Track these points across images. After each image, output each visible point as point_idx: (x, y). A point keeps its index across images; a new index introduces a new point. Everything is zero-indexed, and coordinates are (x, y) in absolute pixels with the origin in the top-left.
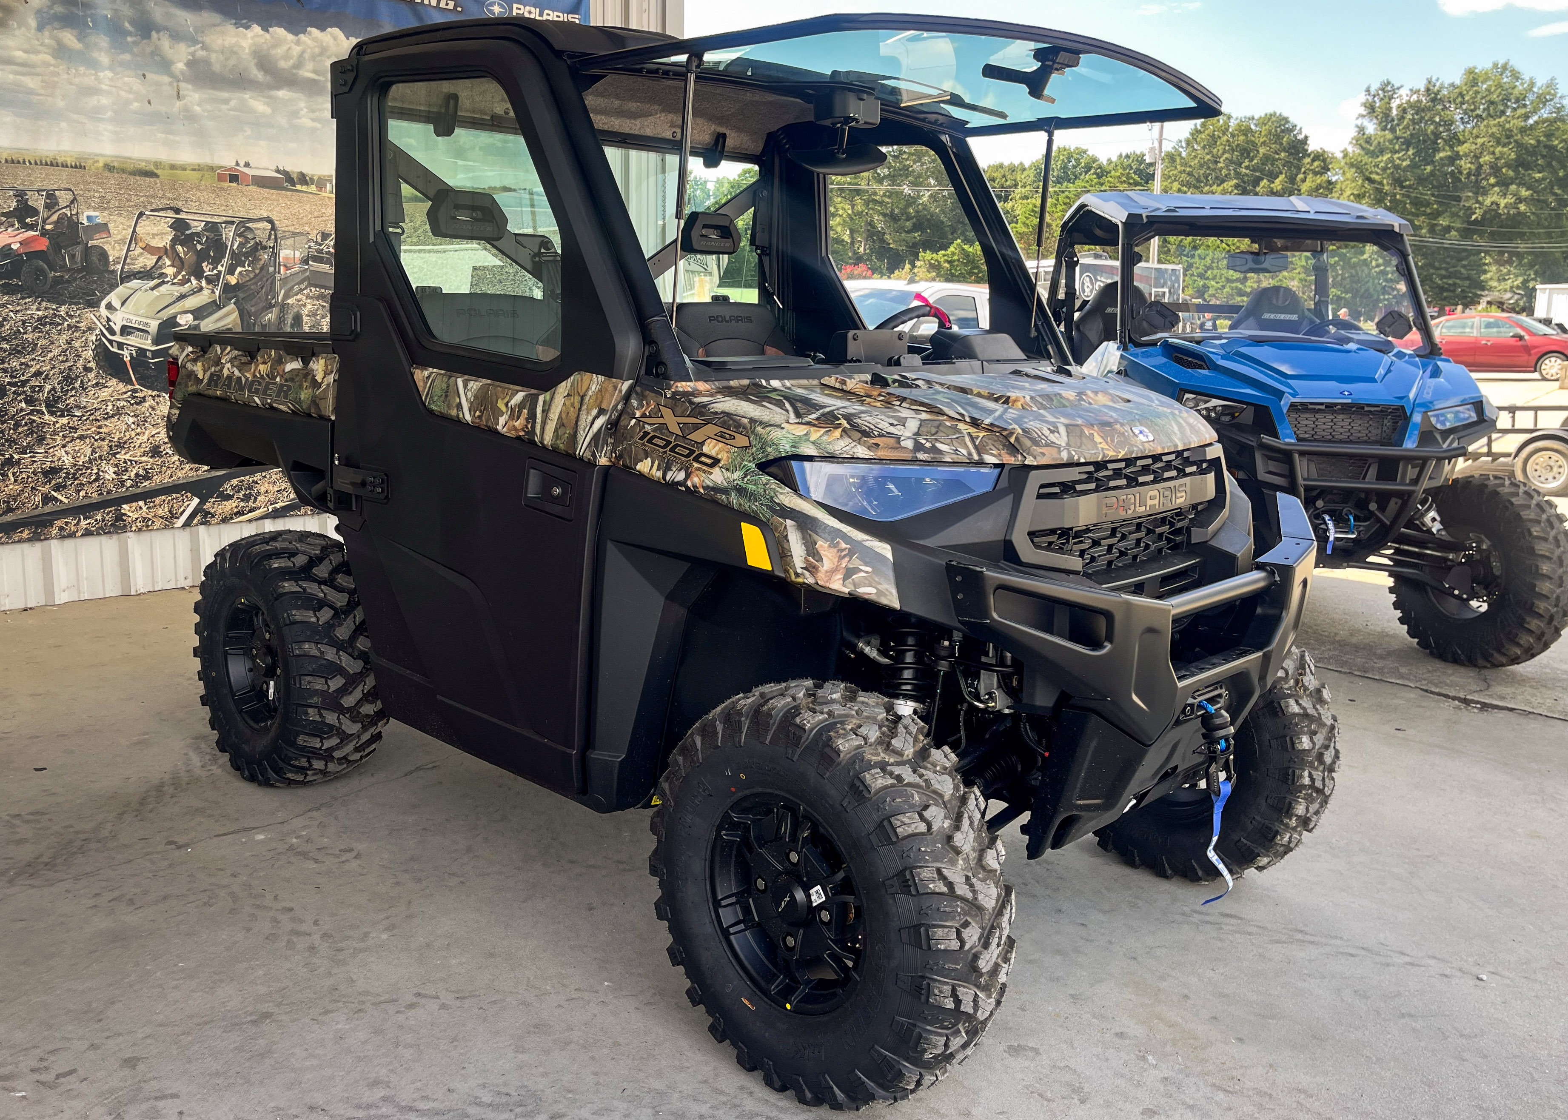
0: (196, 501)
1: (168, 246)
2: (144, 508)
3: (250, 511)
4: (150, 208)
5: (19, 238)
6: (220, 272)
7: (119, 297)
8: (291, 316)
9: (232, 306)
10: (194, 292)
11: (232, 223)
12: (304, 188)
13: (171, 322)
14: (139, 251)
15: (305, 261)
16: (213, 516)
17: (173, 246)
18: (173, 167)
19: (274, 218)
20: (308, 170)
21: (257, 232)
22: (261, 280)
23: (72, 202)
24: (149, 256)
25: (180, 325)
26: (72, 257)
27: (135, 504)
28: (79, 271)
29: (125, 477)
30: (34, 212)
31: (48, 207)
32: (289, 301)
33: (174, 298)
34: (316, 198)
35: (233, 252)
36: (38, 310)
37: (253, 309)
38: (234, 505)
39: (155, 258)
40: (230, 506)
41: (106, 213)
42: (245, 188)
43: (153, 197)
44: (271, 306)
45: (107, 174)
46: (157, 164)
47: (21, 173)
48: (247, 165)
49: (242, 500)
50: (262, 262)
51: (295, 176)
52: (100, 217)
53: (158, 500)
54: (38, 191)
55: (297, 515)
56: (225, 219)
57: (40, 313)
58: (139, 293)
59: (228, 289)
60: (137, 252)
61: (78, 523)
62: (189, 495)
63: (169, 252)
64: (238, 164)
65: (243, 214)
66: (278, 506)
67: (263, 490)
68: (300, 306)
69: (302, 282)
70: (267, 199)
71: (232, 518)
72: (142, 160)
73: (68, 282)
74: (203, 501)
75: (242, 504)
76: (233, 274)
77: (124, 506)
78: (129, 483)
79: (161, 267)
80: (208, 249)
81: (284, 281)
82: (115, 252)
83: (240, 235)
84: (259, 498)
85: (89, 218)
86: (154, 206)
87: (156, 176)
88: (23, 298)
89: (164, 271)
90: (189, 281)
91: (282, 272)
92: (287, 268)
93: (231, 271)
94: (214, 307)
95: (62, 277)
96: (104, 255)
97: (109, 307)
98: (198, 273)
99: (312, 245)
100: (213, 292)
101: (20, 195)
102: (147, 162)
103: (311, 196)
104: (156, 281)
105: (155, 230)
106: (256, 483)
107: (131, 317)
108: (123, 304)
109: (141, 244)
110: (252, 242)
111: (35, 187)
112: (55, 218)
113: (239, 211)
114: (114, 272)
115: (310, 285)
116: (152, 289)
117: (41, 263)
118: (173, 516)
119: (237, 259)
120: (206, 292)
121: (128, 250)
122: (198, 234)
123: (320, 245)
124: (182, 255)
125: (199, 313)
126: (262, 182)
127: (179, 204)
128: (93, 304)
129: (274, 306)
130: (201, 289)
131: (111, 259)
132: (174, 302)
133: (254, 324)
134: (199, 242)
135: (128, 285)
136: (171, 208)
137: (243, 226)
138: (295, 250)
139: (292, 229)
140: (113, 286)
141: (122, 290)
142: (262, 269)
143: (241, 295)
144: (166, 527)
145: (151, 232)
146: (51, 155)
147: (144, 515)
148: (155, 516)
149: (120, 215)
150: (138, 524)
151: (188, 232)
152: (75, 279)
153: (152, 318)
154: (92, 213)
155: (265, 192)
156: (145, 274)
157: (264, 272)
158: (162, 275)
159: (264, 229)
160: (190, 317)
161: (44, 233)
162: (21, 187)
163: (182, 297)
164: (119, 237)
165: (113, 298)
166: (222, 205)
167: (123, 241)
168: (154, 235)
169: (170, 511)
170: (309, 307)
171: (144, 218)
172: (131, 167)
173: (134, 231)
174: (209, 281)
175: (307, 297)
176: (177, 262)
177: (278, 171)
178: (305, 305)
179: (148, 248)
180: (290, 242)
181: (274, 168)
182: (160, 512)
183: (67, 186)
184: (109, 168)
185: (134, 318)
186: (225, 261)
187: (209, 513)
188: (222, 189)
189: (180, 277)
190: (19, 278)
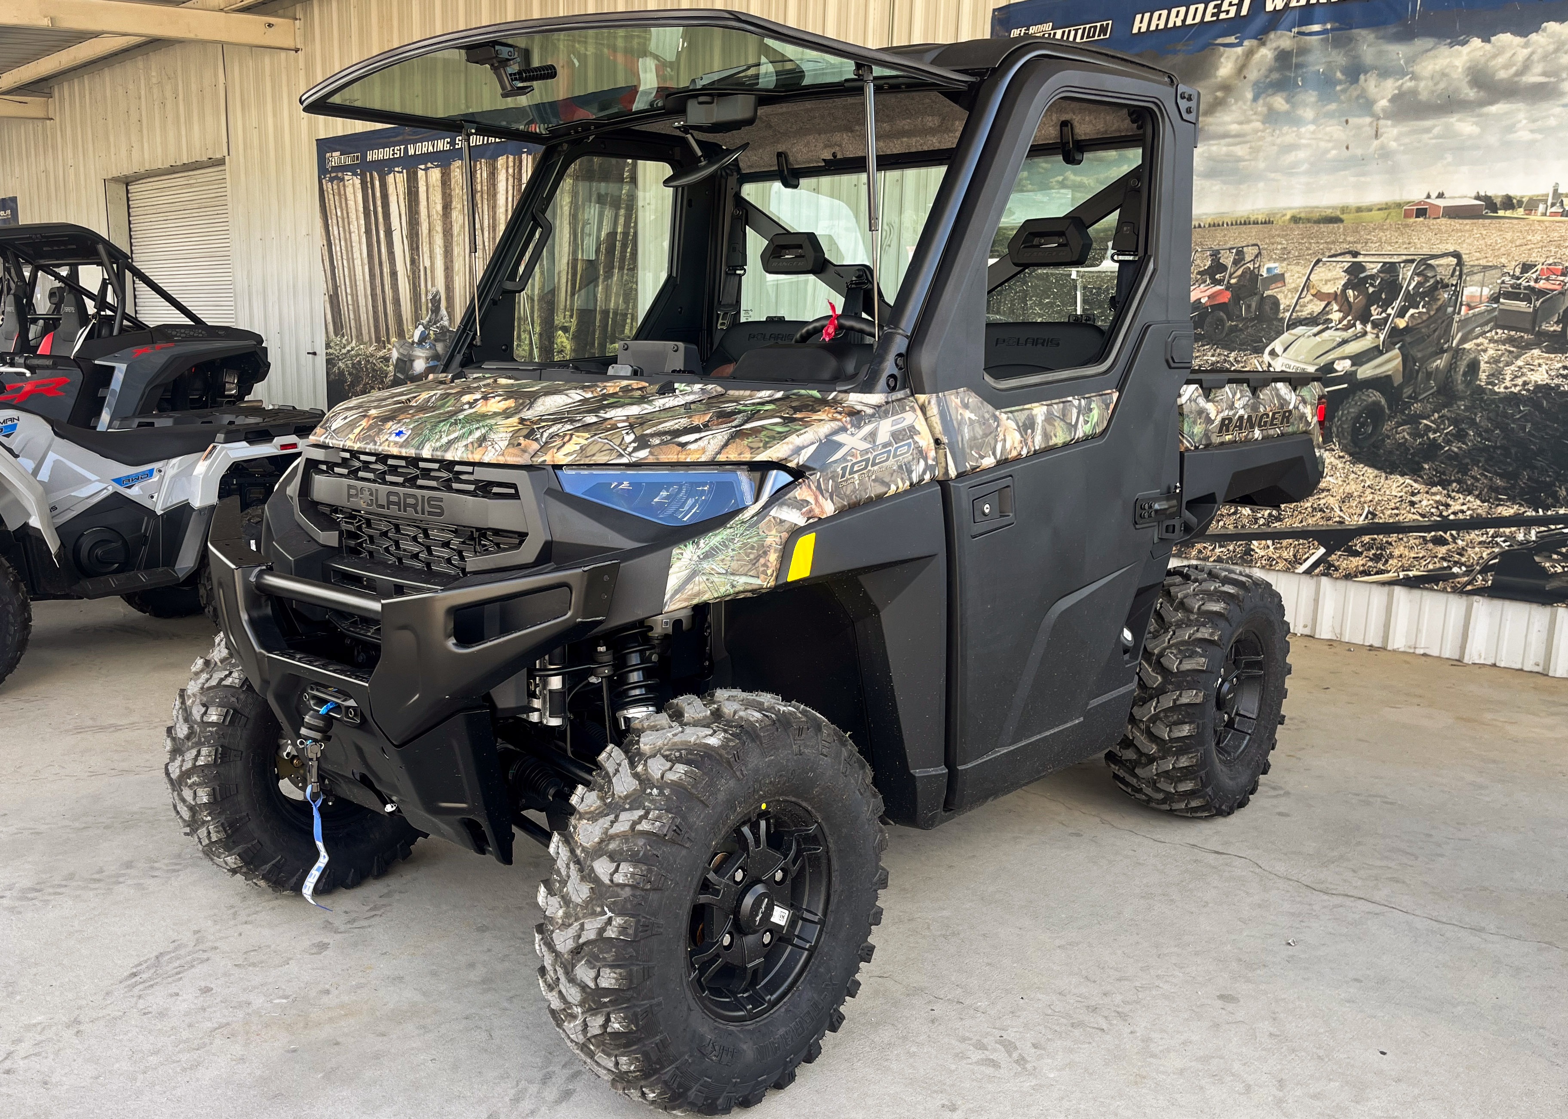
0: (1322, 550)
1: (1339, 292)
2: (1271, 548)
3: (1377, 573)
4: (1327, 254)
5: (1209, 293)
6: (1389, 315)
7: (1282, 344)
8: (1465, 363)
9: (1396, 351)
10: (1356, 337)
11: (1413, 261)
12: (1508, 213)
13: (1329, 367)
14: (1309, 297)
15: (1495, 299)
16: (1336, 570)
17: (1344, 291)
18: (1359, 210)
19: (1463, 251)
20: (1515, 192)
21: (1439, 270)
22: (1435, 322)
23: (1257, 256)
24: (1318, 302)
25: (1337, 371)
26: (1249, 307)
27: (1263, 542)
28: (1252, 320)
29: (1259, 515)
30: (1224, 268)
31: (1235, 262)
32: (1467, 346)
33: (1335, 344)
34: (1522, 223)
35: (1407, 291)
36: (1213, 356)
37: (1419, 355)
38: (1361, 563)
39: (1323, 304)
40: (1356, 562)
41: (1284, 264)
42: (1432, 221)
43: (1333, 242)
44: (1443, 351)
45: (1292, 225)
46: (1344, 209)
47: (1219, 234)
48: (1441, 196)
49: (1371, 560)
50: (1440, 303)
51: (1498, 201)
52: (1278, 268)
53: (1285, 542)
54: (1230, 249)
55: (1432, 589)
56: (1404, 258)
57: (1214, 359)
58: (1302, 339)
59: (1396, 334)
60: (1306, 300)
61: (1213, 550)
62: (1316, 543)
63: (1340, 297)
64: (1429, 197)
65: (1426, 251)
66: (1411, 574)
67: (1397, 553)
68: (1479, 351)
69: (1486, 323)
70: (1457, 231)
71: (1356, 576)
72: (1328, 208)
73: (1241, 330)
74: (1329, 553)
75: (1370, 564)
76: (1403, 317)
77: (1254, 542)
78: (1262, 521)
79: (1328, 313)
80: (1380, 292)
81: (1464, 322)
82: (1286, 299)
83: (1418, 275)
84: (1390, 562)
85: (1269, 270)
86: (1333, 252)
87: (1341, 221)
88: (1203, 345)
89: (1330, 316)
90: (1354, 325)
91: (1463, 313)
92: (1470, 307)
93: (1401, 314)
94: (1375, 352)
95: (1236, 326)
96: (1276, 303)
97: (1273, 353)
98: (1365, 317)
99: (1507, 279)
100: (1378, 337)
101: (1215, 254)
102: (1334, 208)
103: (1515, 221)
104: (1320, 327)
105: (1329, 275)
106: (1390, 544)
107: (1290, 363)
108: (1285, 350)
109: (1313, 291)
110: (1432, 281)
111: (1228, 246)
112: (1239, 272)
113: (1422, 248)
114: (1283, 319)
115: (1497, 326)
116: (1315, 335)
117: (1222, 314)
118: (1297, 561)
119: (1411, 300)
120: (1370, 337)
121: (1299, 298)
122: (1373, 277)
123: (1518, 278)
124: (1351, 300)
125: (1358, 359)
126: (1456, 213)
127: (1358, 247)
128: (1259, 351)
129: (1446, 351)
130: (1365, 333)
131: (1282, 307)
132: (1334, 348)
133: (1418, 372)
134: (1372, 285)
135: (1293, 331)
136: (1350, 252)
137: (1424, 264)
138: (1482, 286)
139: (1483, 262)
140: (1279, 333)
141: (1286, 337)
142: (1438, 310)
143: (1408, 339)
144: (1287, 570)
145: (1324, 278)
146: (1245, 214)
147: (1270, 554)
148: (1280, 557)
149: (1298, 264)
150: (1264, 562)
151: (1362, 275)
152: (1247, 328)
153: (1310, 364)
154: (1271, 265)
155: (1456, 223)
156: (1311, 321)
157: (1439, 314)
158: (1330, 321)
159: (1448, 265)
160: (1348, 363)
161: (1229, 287)
162: (1216, 248)
163: (1344, 342)
164: (1293, 285)
165: (1277, 345)
166: (1404, 243)
167: (1296, 289)
168: (1327, 281)
169: (1295, 556)
170: (1491, 352)
171: (1321, 264)
172: (1316, 215)
173: (1308, 278)
174: (1375, 325)
175: (1491, 340)
176: (1345, 307)
177: (1478, 198)
178: (1485, 351)
179: (1319, 295)
180: (1478, 277)
181: (1474, 194)
182: (1285, 554)
183: (1254, 242)
184: (1295, 220)
185: (1293, 364)
186: (1396, 304)
187: (1333, 566)
188: (1407, 226)
189: (1345, 322)
190: (1202, 328)
